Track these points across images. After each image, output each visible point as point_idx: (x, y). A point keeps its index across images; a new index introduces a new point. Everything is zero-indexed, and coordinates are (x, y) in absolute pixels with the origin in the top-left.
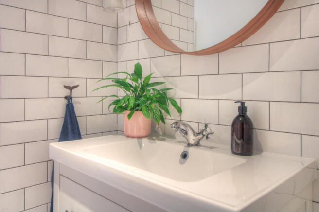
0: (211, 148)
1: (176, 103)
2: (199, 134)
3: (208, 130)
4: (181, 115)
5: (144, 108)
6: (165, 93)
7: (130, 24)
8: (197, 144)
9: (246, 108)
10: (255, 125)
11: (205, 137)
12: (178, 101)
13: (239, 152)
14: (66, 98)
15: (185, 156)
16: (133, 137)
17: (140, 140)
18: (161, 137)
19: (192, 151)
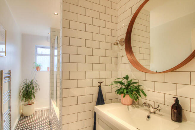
0: (161, 115)
1: (144, 92)
2: (155, 108)
3: (160, 108)
4: (146, 97)
5: (130, 94)
6: (138, 87)
7: (123, 56)
8: (155, 113)
9: (178, 101)
10: (183, 108)
11: (158, 110)
12: (145, 91)
13: (175, 120)
14: (99, 86)
15: (149, 117)
16: (125, 105)
17: (128, 106)
18: (137, 105)
19: (152, 116)
